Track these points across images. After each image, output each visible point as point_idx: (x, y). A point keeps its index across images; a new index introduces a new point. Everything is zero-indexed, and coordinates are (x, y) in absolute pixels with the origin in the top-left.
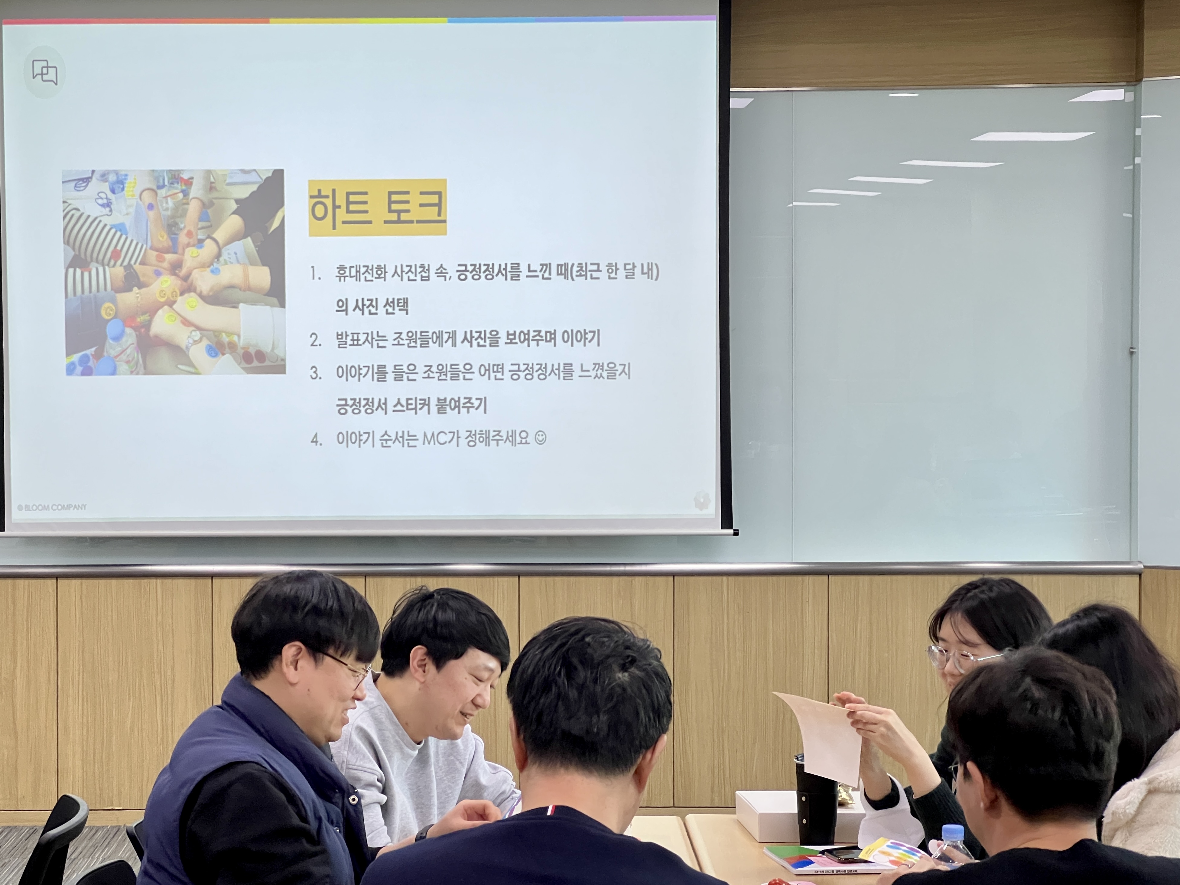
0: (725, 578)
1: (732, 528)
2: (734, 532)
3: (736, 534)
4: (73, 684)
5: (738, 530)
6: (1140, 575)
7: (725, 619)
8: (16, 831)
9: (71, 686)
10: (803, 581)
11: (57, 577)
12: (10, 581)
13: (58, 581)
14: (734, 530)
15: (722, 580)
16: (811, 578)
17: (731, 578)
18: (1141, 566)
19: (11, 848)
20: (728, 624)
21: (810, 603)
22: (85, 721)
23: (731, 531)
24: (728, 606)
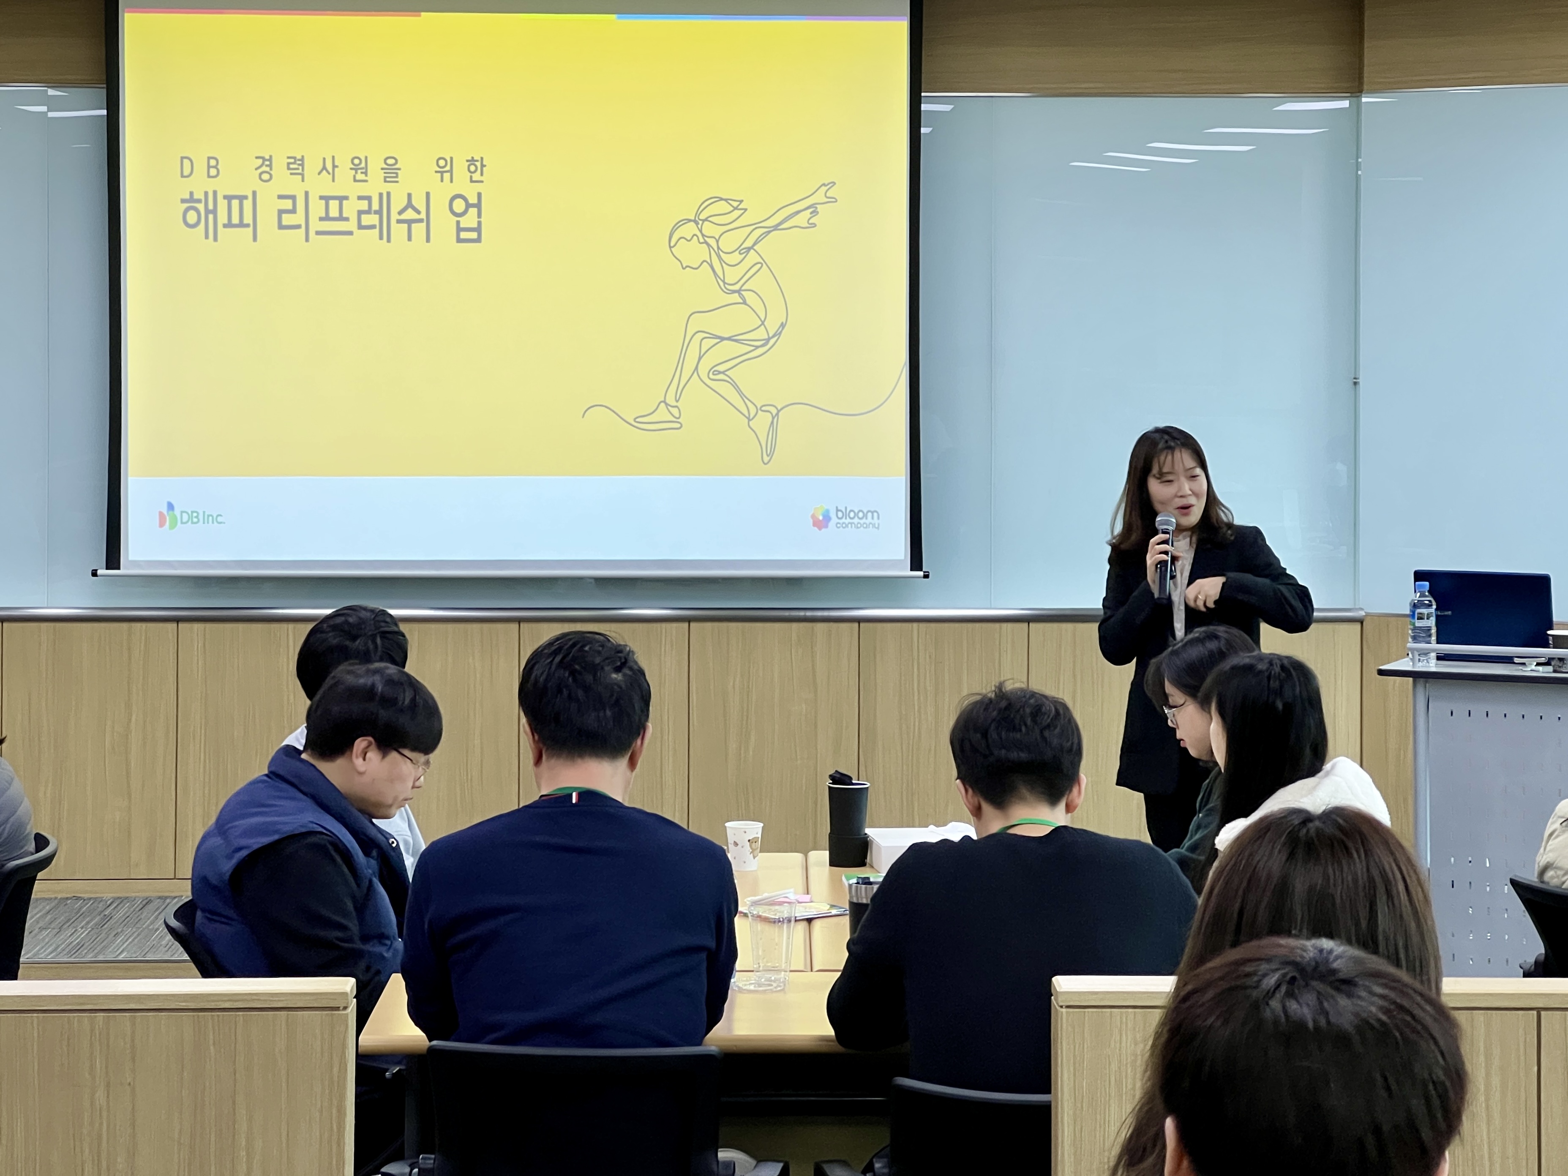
0: (915, 625)
1: (921, 570)
2: (924, 575)
3: (926, 576)
4: (194, 739)
5: (928, 572)
6: (1362, 623)
7: (915, 670)
8: (128, 902)
9: (191, 740)
10: (1001, 628)
11: (177, 620)
12: (125, 626)
13: (179, 625)
14: (924, 572)
15: (912, 627)
16: (1010, 626)
17: (923, 625)
18: (1362, 613)
19: (123, 919)
20: (919, 676)
21: (1009, 652)
22: (207, 780)
23: (921, 574)
24: (918, 656)
